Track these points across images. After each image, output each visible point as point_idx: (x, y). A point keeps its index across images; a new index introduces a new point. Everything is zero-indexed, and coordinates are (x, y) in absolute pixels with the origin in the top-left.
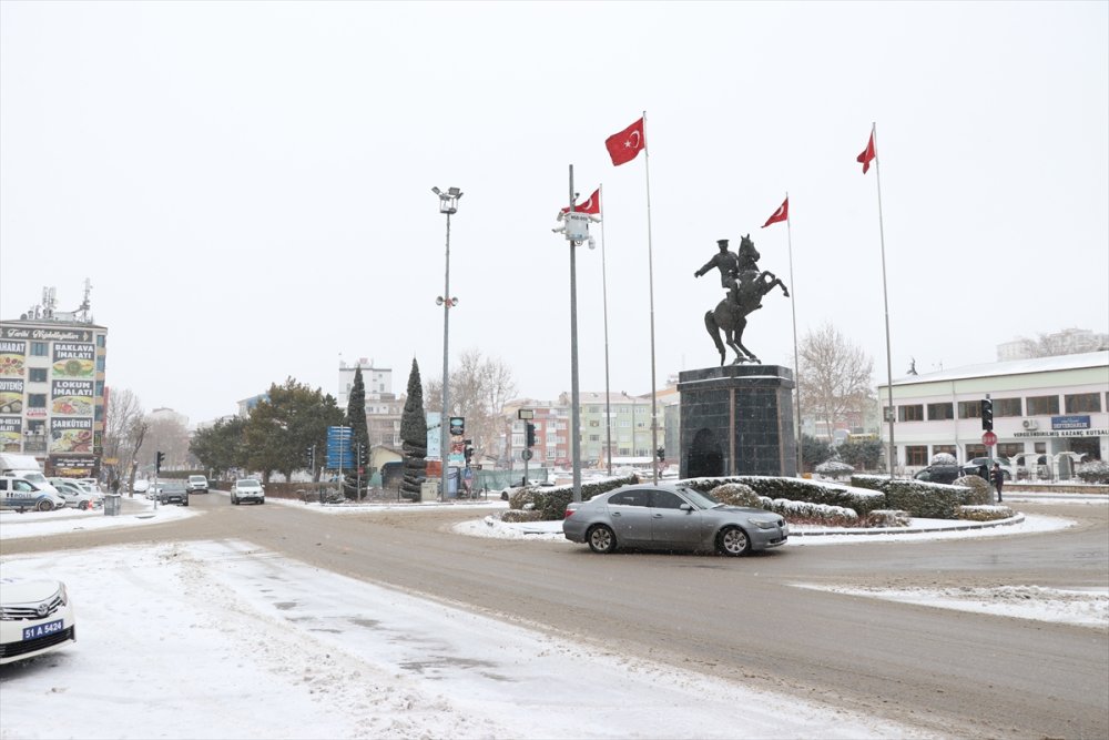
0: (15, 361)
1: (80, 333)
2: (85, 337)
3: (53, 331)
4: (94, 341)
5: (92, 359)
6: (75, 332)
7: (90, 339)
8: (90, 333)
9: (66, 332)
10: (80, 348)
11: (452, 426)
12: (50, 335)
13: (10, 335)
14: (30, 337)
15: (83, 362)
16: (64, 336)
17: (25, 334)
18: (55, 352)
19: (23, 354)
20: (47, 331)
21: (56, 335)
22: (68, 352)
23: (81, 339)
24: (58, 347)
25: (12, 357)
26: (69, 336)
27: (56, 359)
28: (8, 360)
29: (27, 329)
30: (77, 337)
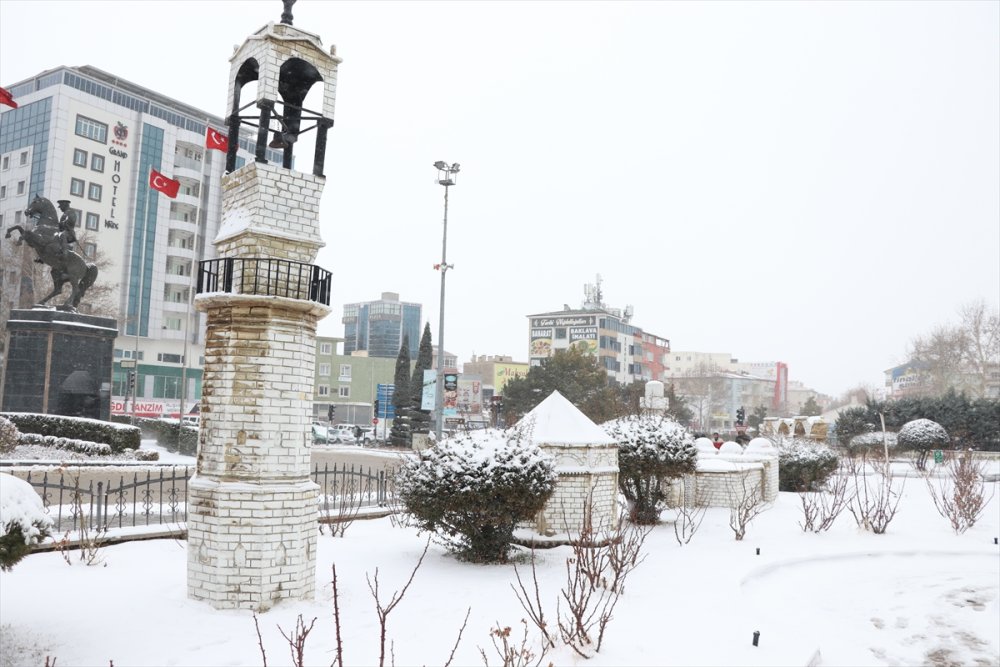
0: (545, 344)
1: (587, 318)
2: (591, 321)
3: (569, 319)
4: (598, 324)
5: (596, 339)
6: (584, 318)
7: (594, 323)
8: (594, 318)
9: (578, 318)
10: (587, 331)
11: (446, 382)
12: (567, 322)
13: (542, 324)
14: (555, 325)
15: (590, 342)
16: (577, 322)
17: (551, 323)
18: (571, 335)
19: (550, 338)
20: (565, 319)
21: (571, 322)
22: (579, 334)
23: (588, 323)
24: (572, 331)
25: (544, 341)
26: (580, 321)
27: (571, 340)
28: (541, 343)
29: (552, 319)
30: (585, 321)
